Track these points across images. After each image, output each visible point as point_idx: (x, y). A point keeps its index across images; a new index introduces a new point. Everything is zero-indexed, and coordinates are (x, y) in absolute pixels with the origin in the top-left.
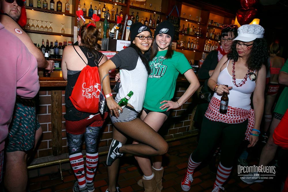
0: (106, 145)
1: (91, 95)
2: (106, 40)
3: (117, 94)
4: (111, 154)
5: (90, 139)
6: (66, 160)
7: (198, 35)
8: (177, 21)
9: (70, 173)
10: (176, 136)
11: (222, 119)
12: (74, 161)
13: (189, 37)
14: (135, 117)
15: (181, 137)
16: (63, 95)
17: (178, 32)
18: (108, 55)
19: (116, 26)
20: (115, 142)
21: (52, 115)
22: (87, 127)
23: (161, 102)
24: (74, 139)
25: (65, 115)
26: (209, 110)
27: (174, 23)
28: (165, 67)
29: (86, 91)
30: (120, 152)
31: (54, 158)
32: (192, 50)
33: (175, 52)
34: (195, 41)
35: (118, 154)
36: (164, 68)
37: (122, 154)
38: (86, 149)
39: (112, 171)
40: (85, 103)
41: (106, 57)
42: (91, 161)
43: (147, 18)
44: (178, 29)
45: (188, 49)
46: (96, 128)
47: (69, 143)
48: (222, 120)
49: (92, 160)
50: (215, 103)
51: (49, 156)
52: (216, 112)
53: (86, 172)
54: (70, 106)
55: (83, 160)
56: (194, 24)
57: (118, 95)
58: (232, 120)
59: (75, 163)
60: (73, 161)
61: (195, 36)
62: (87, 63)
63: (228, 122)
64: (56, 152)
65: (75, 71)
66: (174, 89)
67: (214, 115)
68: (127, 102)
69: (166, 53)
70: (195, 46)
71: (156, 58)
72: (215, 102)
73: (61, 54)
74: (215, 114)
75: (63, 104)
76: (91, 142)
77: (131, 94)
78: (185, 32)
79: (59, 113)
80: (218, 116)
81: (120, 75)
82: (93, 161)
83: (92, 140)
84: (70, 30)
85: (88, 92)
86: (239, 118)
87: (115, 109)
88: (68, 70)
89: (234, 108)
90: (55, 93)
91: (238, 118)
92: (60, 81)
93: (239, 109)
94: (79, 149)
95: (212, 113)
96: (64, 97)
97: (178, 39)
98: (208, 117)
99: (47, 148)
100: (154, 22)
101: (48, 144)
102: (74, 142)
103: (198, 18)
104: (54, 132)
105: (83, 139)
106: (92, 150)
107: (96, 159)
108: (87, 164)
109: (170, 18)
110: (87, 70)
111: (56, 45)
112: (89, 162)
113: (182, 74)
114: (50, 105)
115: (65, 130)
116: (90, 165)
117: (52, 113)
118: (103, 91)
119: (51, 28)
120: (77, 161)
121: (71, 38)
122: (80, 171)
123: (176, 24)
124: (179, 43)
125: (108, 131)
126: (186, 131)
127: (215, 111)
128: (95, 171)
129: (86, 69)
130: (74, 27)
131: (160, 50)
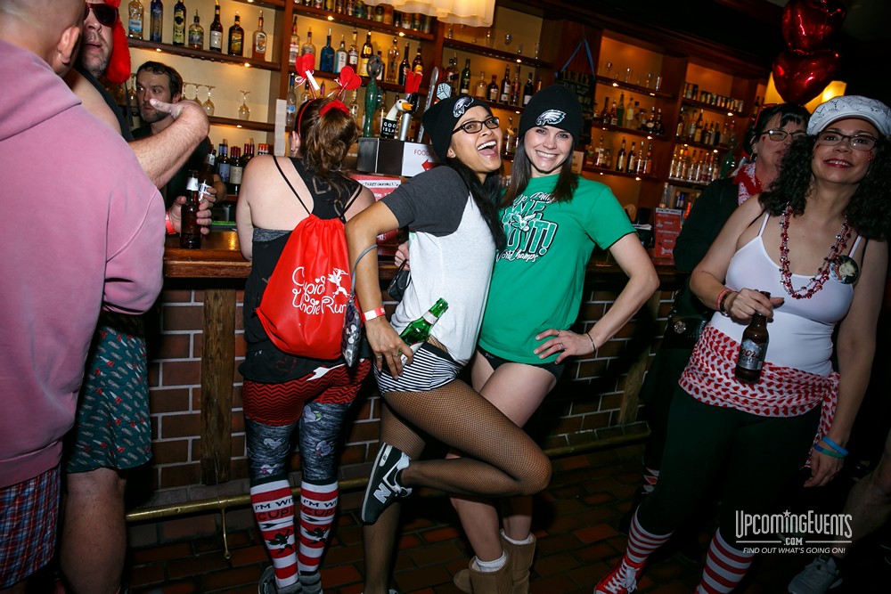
0: (363, 459)
1: (320, 304)
2: (373, 143)
3: (396, 305)
4: (375, 487)
5: (314, 441)
6: (240, 499)
7: (652, 129)
8: (586, 87)
9: (252, 538)
10: (574, 440)
11: (737, 399)
12: (265, 504)
13: (621, 136)
14: (449, 379)
15: (592, 444)
16: (238, 305)
17: (590, 121)
18: (377, 186)
19: (403, 101)
20: (387, 452)
21: (205, 362)
22: (306, 404)
23: (539, 333)
24: (266, 438)
25: (242, 364)
26: (693, 368)
27: (578, 92)
28: (552, 227)
29: (303, 292)
30: (403, 482)
31: (205, 491)
32: (632, 174)
33: (582, 181)
34: (642, 147)
35: (397, 488)
36: (548, 229)
37: (409, 490)
38: (301, 470)
39: (378, 540)
40: (300, 330)
41: (370, 192)
42: (315, 507)
43: (494, 77)
44: (591, 111)
45: (618, 173)
46: (333, 408)
47: (252, 450)
48: (737, 403)
49: (317, 504)
50: (716, 348)
51: (191, 484)
52: (718, 376)
53: (299, 538)
54: (257, 336)
55: (292, 504)
56: (637, 97)
57: (399, 309)
58: (772, 404)
59: (267, 510)
60: (261, 503)
61: (643, 131)
62: (311, 208)
63: (757, 411)
64: (211, 473)
65: (275, 231)
66: (580, 295)
67: (712, 384)
68: (427, 332)
69: (554, 185)
70: (641, 164)
71: (523, 198)
72: (715, 344)
73: (236, 180)
74: (716, 382)
75: (237, 332)
76: (318, 449)
77: (440, 308)
78: (610, 122)
79: (226, 356)
80: (724, 390)
81: (410, 249)
82: (322, 506)
83: (319, 444)
84: (265, 109)
85: (312, 296)
86: (794, 399)
87: (390, 352)
88: (254, 226)
89: (779, 369)
90: (216, 297)
91: (789, 401)
92: (231, 263)
93: (797, 371)
94: (281, 468)
95: (706, 380)
96: (242, 311)
97: (588, 141)
98: (690, 389)
99: (187, 460)
100: (516, 90)
101: (190, 448)
102: (267, 448)
103: (653, 80)
104: (209, 415)
105: (295, 438)
106: (318, 473)
107: (332, 501)
108: (304, 516)
109: (566, 78)
110: (309, 229)
111: (223, 154)
112: (310, 509)
113: (604, 248)
114: (201, 332)
115: (241, 409)
116: (311, 520)
117: (205, 356)
118: (356, 294)
119: (209, 102)
120: (274, 505)
121: (266, 133)
122: (280, 536)
123: (584, 96)
124: (591, 153)
125: (368, 418)
126: (607, 426)
127: (716, 372)
128: (325, 536)
129: (305, 228)
130: (278, 101)
131: (535, 175)
